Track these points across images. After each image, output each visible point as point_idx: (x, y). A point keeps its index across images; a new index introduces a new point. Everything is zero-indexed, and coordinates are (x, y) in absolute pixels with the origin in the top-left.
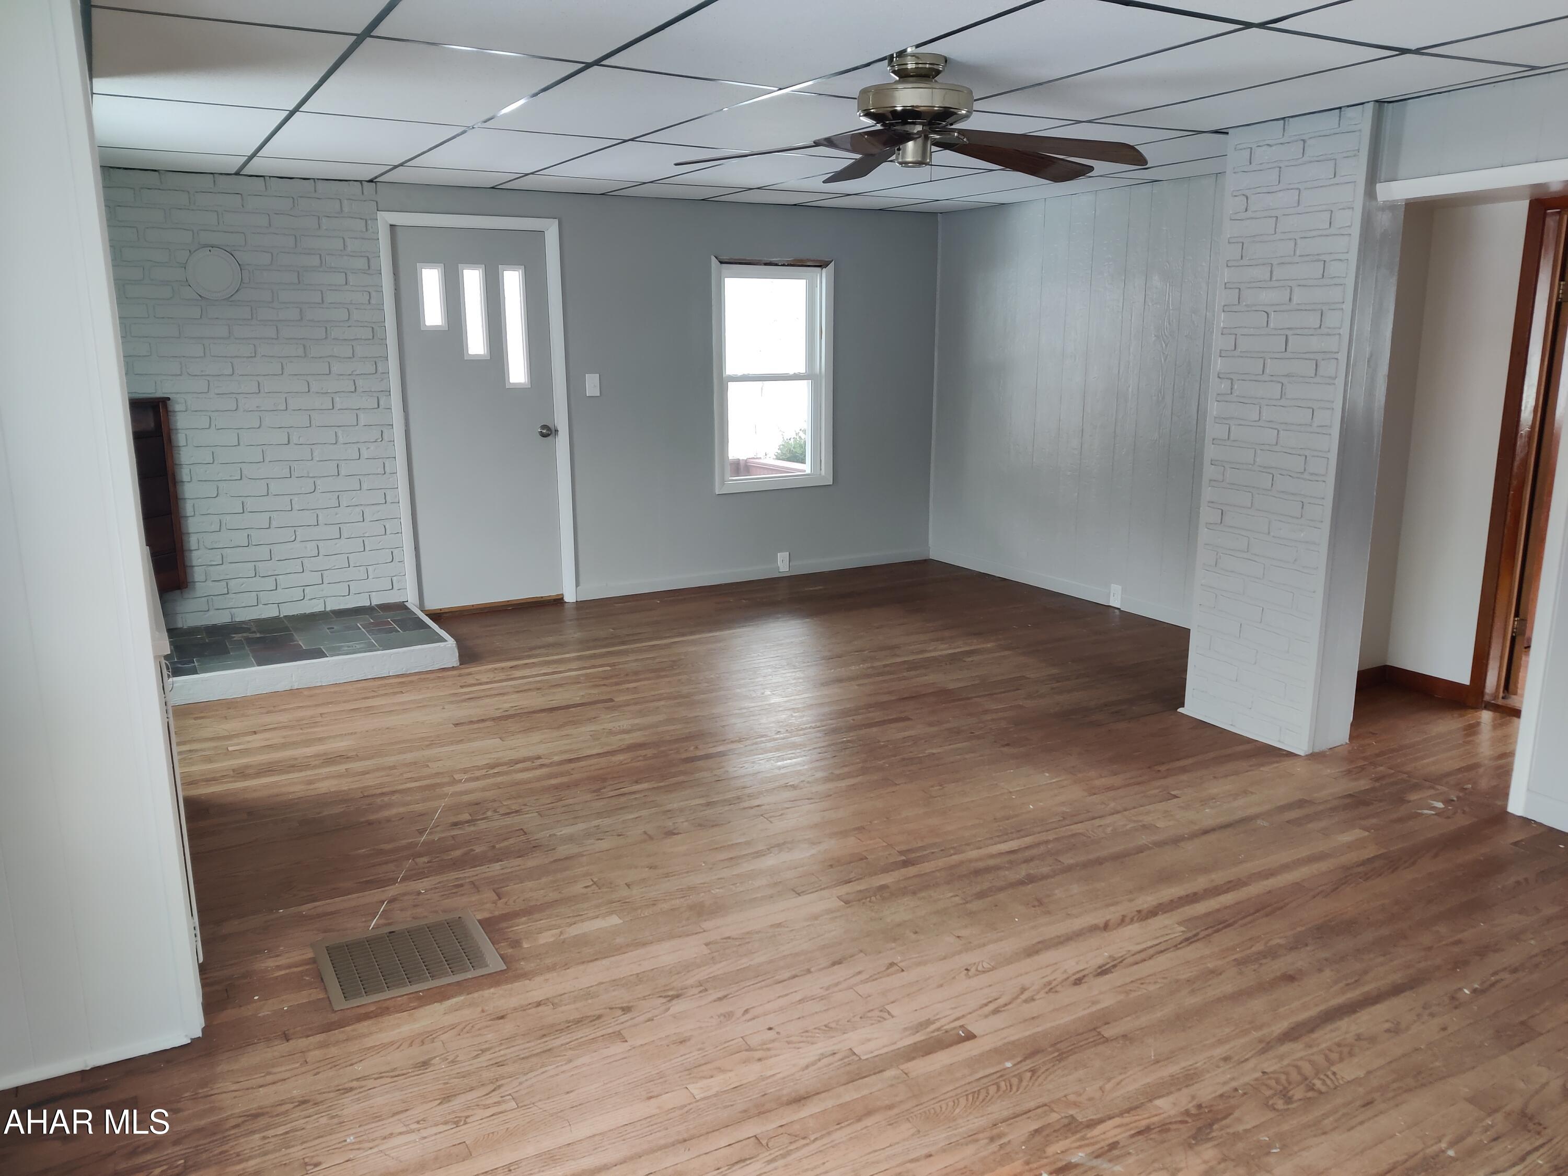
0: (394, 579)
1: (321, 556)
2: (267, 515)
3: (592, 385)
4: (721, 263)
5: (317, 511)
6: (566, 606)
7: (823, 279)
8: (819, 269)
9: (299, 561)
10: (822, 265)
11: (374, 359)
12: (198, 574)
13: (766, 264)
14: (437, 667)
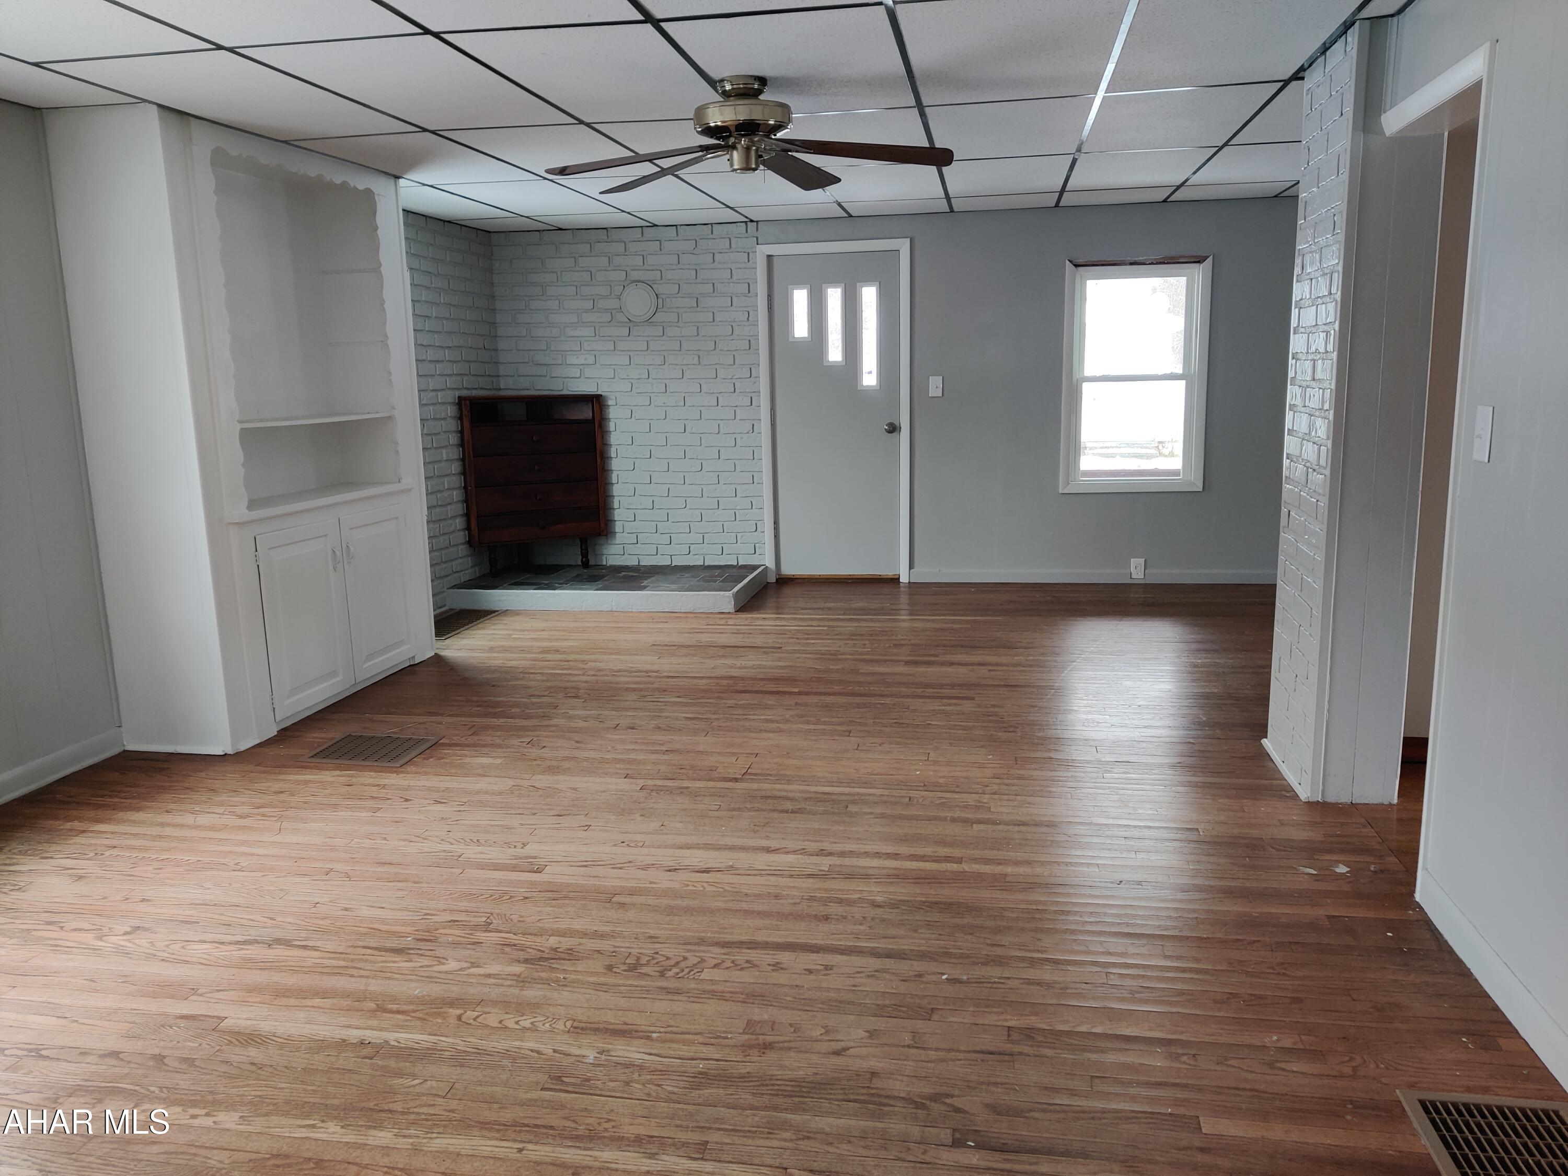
0: (757, 545)
1: (703, 522)
2: (667, 487)
3: (935, 386)
4: (1076, 266)
5: (703, 486)
6: (901, 584)
7: (1200, 274)
8: (1197, 265)
9: (688, 524)
10: (1199, 260)
11: (750, 366)
12: (618, 527)
13: (1131, 264)
14: (717, 610)
